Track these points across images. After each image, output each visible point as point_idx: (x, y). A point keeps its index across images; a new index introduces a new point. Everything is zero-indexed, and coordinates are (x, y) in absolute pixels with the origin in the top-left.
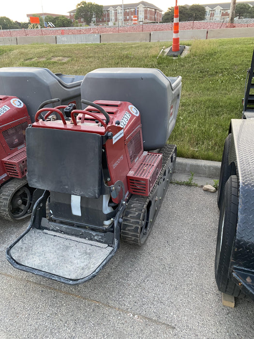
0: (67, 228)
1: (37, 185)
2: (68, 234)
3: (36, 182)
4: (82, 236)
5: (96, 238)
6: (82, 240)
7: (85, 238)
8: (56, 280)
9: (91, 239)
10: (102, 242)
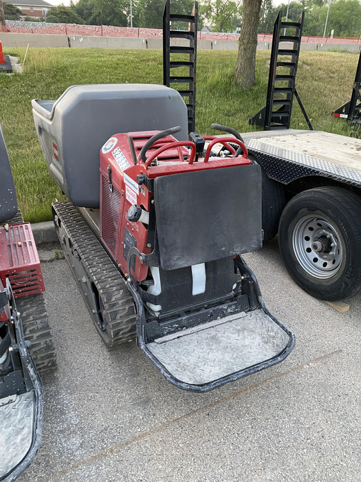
0: (188, 319)
1: (180, 263)
2: (192, 326)
3: (178, 259)
4: (212, 317)
5: (229, 310)
6: (214, 323)
7: (216, 319)
8: (264, 368)
9: (224, 316)
10: (237, 312)
